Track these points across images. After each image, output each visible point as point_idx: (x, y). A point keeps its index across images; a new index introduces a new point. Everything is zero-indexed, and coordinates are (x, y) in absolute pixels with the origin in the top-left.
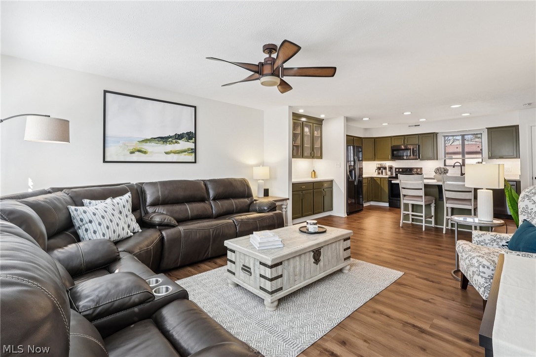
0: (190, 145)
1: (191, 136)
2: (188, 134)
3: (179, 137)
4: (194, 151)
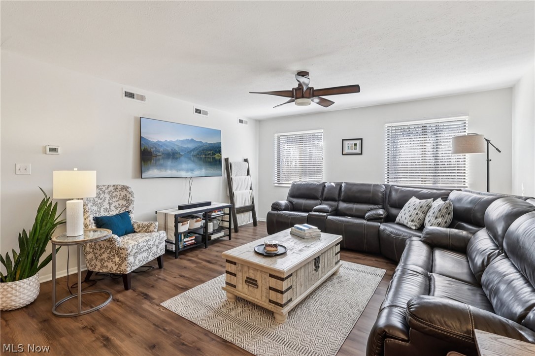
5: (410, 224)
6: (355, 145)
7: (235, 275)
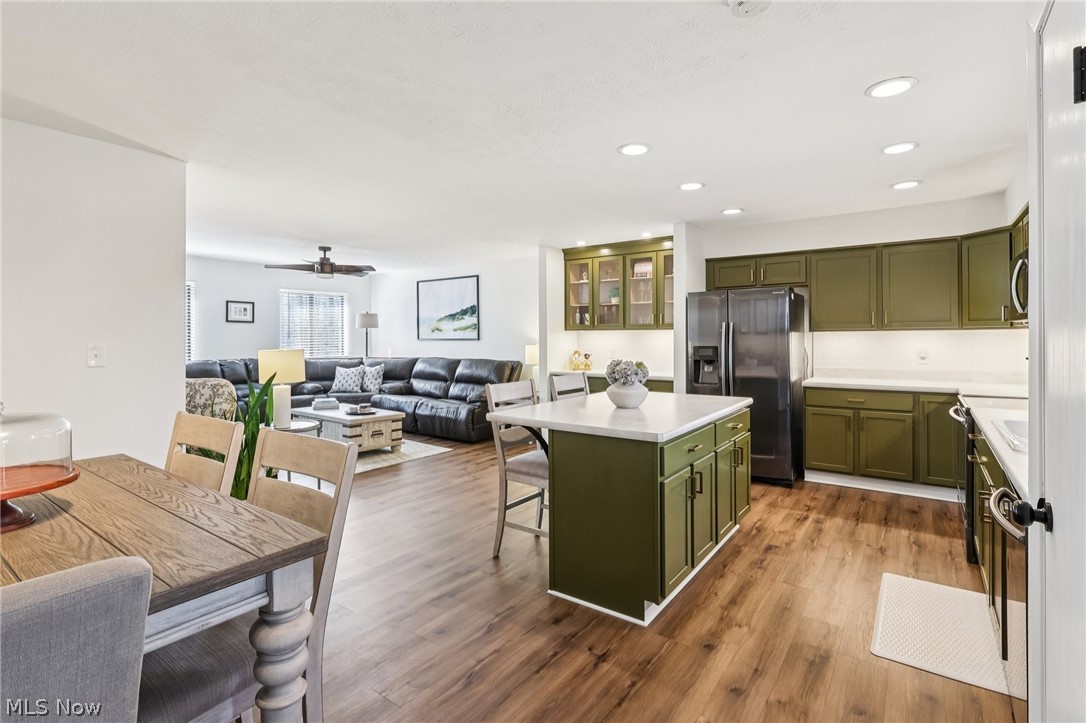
0: (474, 320)
1: (474, 310)
2: (472, 308)
3: (464, 312)
4: (477, 327)
5: (356, 389)
6: (245, 310)
7: (360, 436)
